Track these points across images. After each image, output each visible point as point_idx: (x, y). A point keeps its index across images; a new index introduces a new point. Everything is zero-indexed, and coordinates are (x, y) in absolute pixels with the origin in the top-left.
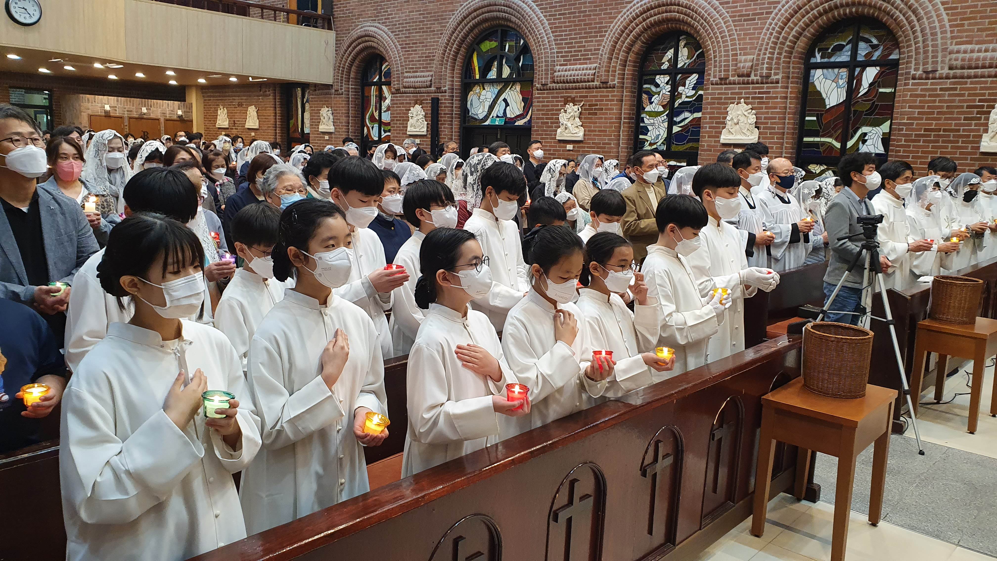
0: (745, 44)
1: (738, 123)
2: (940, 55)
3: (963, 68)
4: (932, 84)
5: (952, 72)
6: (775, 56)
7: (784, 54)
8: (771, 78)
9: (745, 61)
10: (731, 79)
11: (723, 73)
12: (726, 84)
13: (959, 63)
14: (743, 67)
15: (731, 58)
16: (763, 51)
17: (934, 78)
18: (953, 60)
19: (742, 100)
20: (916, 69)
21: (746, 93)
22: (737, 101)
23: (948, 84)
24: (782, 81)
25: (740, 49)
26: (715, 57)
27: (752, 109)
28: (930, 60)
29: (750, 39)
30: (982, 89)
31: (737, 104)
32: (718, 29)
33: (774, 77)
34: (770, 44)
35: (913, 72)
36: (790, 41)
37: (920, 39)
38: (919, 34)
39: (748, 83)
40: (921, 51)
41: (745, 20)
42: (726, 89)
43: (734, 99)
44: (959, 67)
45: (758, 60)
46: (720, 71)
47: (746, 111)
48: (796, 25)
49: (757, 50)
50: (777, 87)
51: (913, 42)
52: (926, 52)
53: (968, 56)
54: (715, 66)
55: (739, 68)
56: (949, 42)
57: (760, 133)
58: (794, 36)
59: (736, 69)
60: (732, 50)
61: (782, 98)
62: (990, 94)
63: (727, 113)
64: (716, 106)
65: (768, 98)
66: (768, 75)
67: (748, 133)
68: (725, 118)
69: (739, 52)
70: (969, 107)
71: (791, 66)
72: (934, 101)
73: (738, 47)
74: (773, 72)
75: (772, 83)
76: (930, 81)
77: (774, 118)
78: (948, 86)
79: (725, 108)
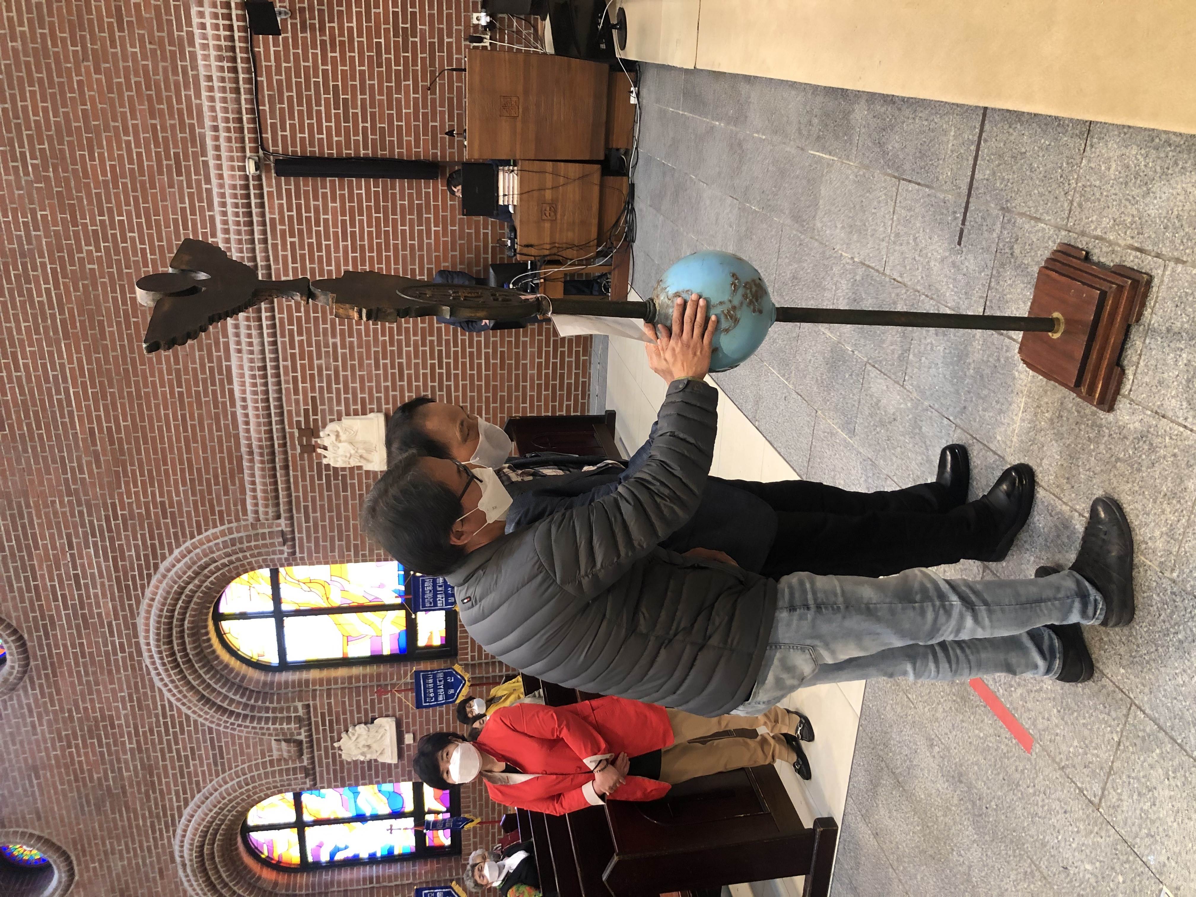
0: (255, 753)
1: (369, 747)
2: (261, 531)
3: (277, 505)
4: (300, 532)
5: (283, 515)
6: (270, 715)
7: (267, 704)
8: (301, 715)
9: (280, 750)
10: (305, 763)
11: (299, 776)
12: (314, 768)
13: (271, 510)
14: (289, 752)
15: (276, 768)
16: (264, 731)
17: (293, 532)
18: (268, 516)
20: (281, 552)
21: (325, 741)
22: (337, 751)
23: (299, 516)
24: (305, 701)
25: (263, 756)
26: (275, 787)
27: (347, 731)
28: (268, 541)
29: (248, 747)
30: (304, 479)
31: (342, 750)
32: (235, 791)
33: (301, 712)
34: (255, 724)
35: (286, 555)
36: (249, 699)
37: (240, 555)
38: (233, 558)
39: (311, 741)
40: (256, 551)
41: (222, 757)
42: (321, 766)
43: (334, 755)
44: (275, 509)
45: (277, 735)
46: (296, 779)
47: (350, 738)
48: (226, 697)
49: (263, 737)
50: (315, 706)
51: (245, 562)
52: (258, 547)
54: (290, 785)
55: (290, 757)
56: (243, 523)
57: (381, 716)
58: (242, 696)
59: (292, 759)
60: (264, 767)
61: (329, 696)
62: (311, 469)
63: (355, 762)
64: (345, 774)
65: (330, 714)
66: (299, 719)
67: (382, 731)
68: (362, 762)
69: (268, 759)
70: (329, 489)
71: (283, 691)
72: (324, 527)
73: (260, 761)
74: (293, 715)
75: (309, 713)
76: (297, 535)
77: (358, 702)
78: (303, 515)
79: (349, 763)
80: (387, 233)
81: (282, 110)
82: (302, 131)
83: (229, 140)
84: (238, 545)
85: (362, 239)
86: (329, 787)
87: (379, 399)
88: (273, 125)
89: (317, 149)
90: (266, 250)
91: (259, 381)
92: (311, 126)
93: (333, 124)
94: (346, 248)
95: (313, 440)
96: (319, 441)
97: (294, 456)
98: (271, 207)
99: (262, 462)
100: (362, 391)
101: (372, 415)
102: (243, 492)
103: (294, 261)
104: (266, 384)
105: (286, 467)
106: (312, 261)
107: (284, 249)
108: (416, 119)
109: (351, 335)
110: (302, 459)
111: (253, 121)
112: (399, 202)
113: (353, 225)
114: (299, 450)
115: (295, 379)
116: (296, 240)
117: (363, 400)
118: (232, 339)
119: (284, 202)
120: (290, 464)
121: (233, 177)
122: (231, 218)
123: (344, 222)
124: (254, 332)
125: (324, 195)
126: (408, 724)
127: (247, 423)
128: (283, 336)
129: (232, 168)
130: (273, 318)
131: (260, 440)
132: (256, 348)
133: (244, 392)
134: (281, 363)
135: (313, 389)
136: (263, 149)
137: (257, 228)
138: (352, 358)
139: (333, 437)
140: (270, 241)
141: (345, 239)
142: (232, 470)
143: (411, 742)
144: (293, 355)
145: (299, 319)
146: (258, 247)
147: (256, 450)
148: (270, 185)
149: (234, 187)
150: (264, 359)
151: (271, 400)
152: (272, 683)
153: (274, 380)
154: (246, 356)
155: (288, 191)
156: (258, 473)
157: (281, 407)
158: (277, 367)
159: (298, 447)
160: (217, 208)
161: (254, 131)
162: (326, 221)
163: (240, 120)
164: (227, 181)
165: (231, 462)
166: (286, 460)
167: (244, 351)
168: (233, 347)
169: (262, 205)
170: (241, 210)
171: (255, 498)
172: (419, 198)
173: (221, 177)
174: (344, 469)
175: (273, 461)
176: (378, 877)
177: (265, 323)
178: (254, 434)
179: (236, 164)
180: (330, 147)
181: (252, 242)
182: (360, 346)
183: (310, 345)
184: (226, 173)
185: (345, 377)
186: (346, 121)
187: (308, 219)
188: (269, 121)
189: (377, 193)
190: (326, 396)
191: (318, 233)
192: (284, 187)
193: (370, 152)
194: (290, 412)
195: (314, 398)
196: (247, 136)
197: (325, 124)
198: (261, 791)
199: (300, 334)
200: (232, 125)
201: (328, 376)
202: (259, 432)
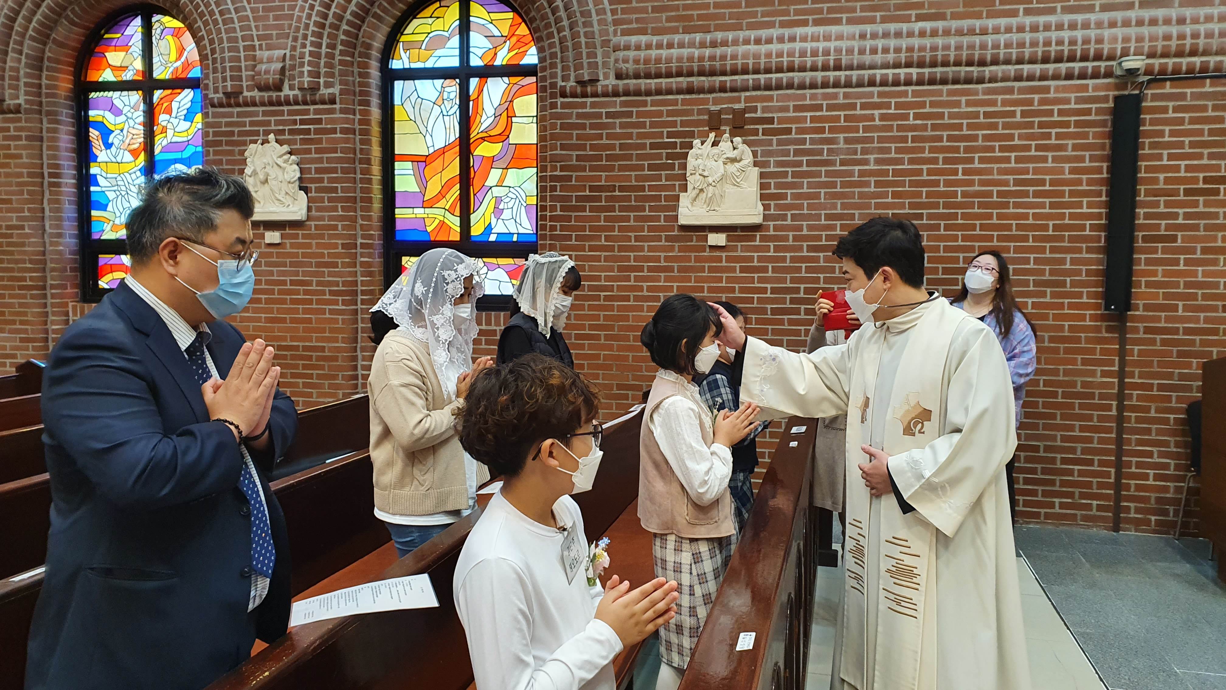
0: (266, 27)
1: (266, 181)
2: (599, 52)
3: (637, 76)
5: (621, 83)
6: (324, 49)
8: (321, 92)
9: (270, 60)
10: (247, 94)
11: (229, 83)
12: (238, 105)
13: (630, 67)
14: (267, 72)
15: (242, 54)
16: (300, 41)
17: (595, 95)
18: (621, 62)
19: (271, 137)
20: (565, 78)
21: (277, 123)
22: (261, 137)
23: (617, 104)
24: (340, 99)
25: (260, 38)
26: (213, 51)
27: (291, 153)
28: (585, 61)
29: (276, 18)
30: (670, 113)
31: (262, 144)
33: (325, 92)
34: (312, 28)
35: (561, 83)
36: (349, 23)
37: (565, 23)
38: (562, 13)
39: (279, 104)
40: (570, 44)
42: (239, 115)
43: (257, 133)
44: (631, 72)
45: (292, 57)
46: (224, 80)
47: (281, 156)
49: (291, 39)
50: (332, 111)
51: (554, 29)
52: (577, 46)
53: (642, 54)
54: (215, 70)
55: (259, 73)
56: (611, 29)
57: (310, 200)
58: (354, 14)
59: (254, 76)
60: (244, 39)
61: (344, 131)
62: (683, 124)
63: (244, 162)
64: (225, 148)
65: (317, 132)
66: (314, 88)
67: (288, 200)
68: (242, 172)
69: (257, 43)
70: (653, 146)
71: (356, 70)
72: (600, 137)
73: (255, 33)
74: (322, 81)
75: (323, 102)
76: (590, 100)
77: (334, 170)
78: (618, 109)
79: (242, 153)
80: (1025, 239)
81: (1204, 108)
82: (1172, 133)
83: (1167, 37)
84: (582, 20)
85: (1017, 205)
86: (206, 125)
87: (784, 217)
88: (1183, 97)
89: (1147, 151)
90: (1004, 79)
91: (820, 60)
92: (1181, 145)
93: (1182, 174)
94: (1006, 183)
95: (728, 129)
96: (727, 135)
97: (706, 102)
98: (1065, 89)
99: (701, 59)
100: (795, 196)
101: (762, 208)
102: (656, 32)
103: (987, 115)
104: (814, 69)
105: (690, 90)
106: (986, 138)
107: (1005, 103)
108: (1187, 285)
109: (878, 184)
110: (700, 112)
111: (1190, 70)
112: (1068, 256)
113: (1037, 194)
114: (713, 108)
115: (819, 108)
116: (1018, 118)
117: (784, 196)
118: (880, 28)
119: (1073, 106)
120: (694, 96)
121: (1114, 40)
122: (1054, 35)
123: (1042, 182)
124: (891, 57)
125: (1082, 159)
126: (296, 236)
127: (758, 41)
128: (880, 95)
129: (1126, 40)
130: (908, 83)
131: (734, 57)
132: (868, 59)
133: (804, 39)
134: (842, 91)
135: (800, 131)
136: (1149, 82)
137: (1037, 68)
138: (844, 185)
139: (732, 154)
140: (1017, 84)
141: (1017, 183)
142: (690, 18)
143: (267, 241)
144: (853, 107)
145: (906, 117)
146: (1011, 69)
147: (718, 51)
148: (1096, 88)
149: (1100, 41)
150: (850, 68)
151: (791, 74)
152: (368, 56)
153: (819, 81)
154: (856, 44)
155: (1088, 112)
156: (685, 52)
157: (779, 87)
158: (836, 85)
159: (718, 108)
160: (1067, 18)
161: (1176, 70)
162: (1045, 159)
163: (1194, 53)
164: (1107, 33)
165: (700, 17)
166: (701, 91)
167: (862, 43)
168: (868, 28)
169: (1069, 76)
170: (1066, 49)
171: (649, 47)
172: (1074, 284)
173: (1113, 24)
174: (684, 167)
175: (701, 73)
176: (58, 185)
177: (902, 72)
178: (741, 49)
179: (1133, 45)
180: (1148, 169)
181: (1020, 61)
182: (862, 195)
183: (866, 129)
184: (1119, 32)
185: (818, 174)
186: (1187, 192)
187: (1048, 136)
188: (1189, 91)
189: (1083, 228)
190: (792, 148)
191: (1028, 148)
192: (1094, 106)
193: (1141, 221)
194: (771, 99)
195: (788, 131)
196: (1170, 62)
197: (1183, 163)
198: (209, 32)
199: (883, 117)
200: (1188, 42)
201: (820, 152)
202: (745, 56)
